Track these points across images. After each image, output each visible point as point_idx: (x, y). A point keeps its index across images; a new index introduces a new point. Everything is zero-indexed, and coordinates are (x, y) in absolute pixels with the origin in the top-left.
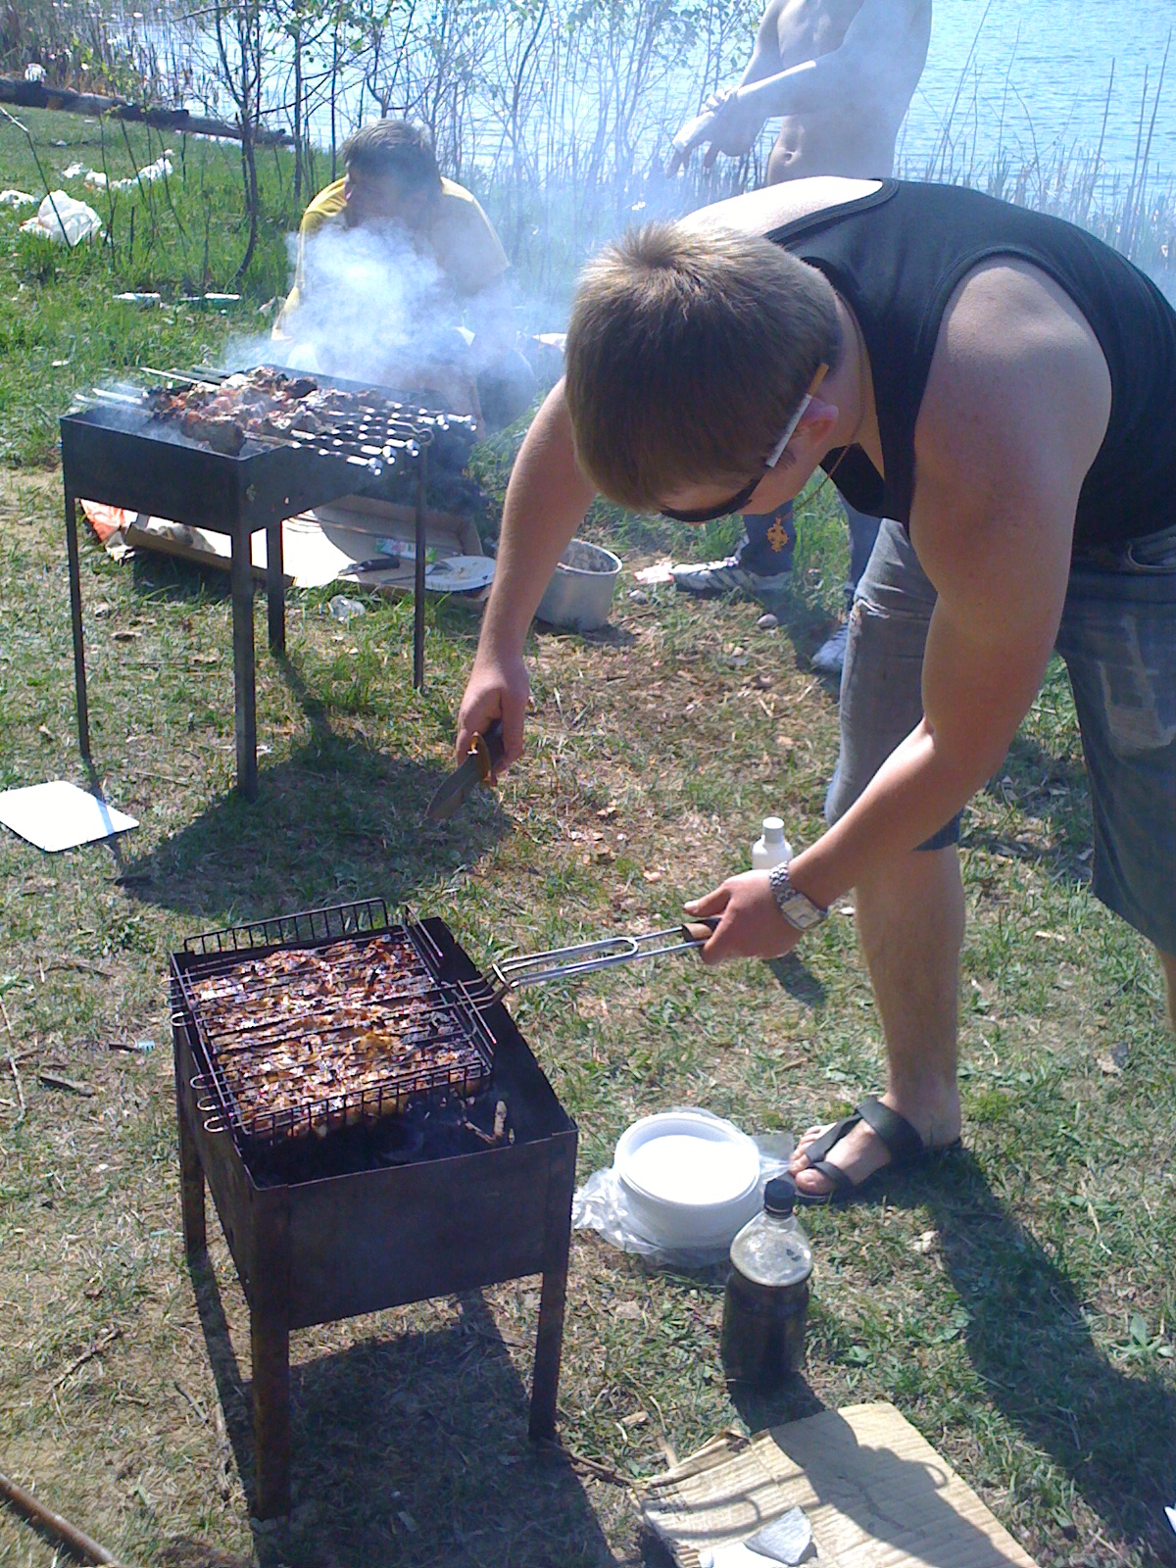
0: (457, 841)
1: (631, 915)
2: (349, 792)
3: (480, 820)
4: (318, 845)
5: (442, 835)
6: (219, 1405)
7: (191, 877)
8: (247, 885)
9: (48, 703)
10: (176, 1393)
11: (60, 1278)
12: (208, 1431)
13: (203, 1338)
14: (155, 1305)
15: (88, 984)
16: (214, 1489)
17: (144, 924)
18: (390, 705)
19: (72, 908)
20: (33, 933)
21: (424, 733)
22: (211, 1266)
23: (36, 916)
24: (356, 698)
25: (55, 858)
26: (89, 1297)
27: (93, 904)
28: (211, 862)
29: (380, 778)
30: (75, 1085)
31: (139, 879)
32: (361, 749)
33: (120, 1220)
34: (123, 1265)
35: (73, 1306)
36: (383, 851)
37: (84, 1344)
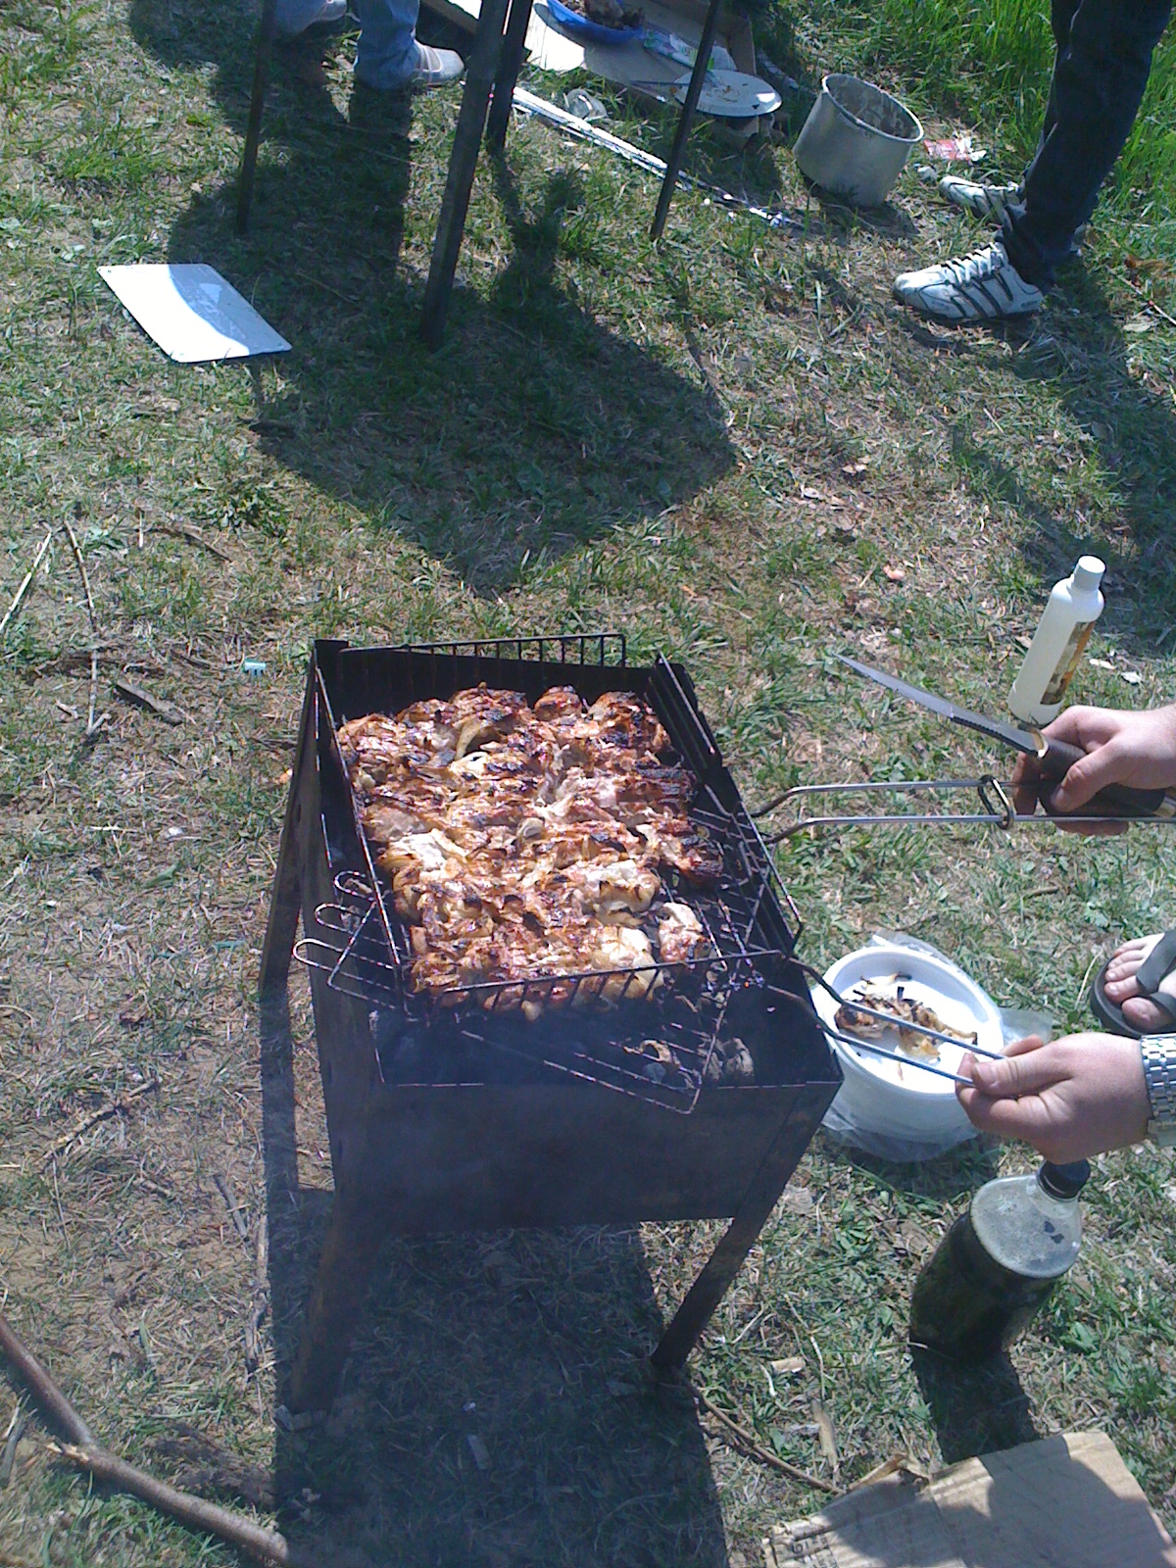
0: (671, 468)
1: (866, 622)
2: (552, 365)
3: (701, 445)
4: (504, 432)
5: (654, 457)
6: (264, 1219)
7: (344, 440)
8: (411, 468)
9: (209, 152)
10: (214, 1188)
11: (94, 986)
12: (243, 1254)
13: (260, 1111)
14: (209, 1052)
15: (194, 563)
16: (238, 1348)
17: (276, 495)
18: (618, 257)
19: (192, 450)
20: (139, 474)
21: (654, 306)
22: (288, 1010)
23: (147, 449)
24: (580, 238)
25: (182, 372)
26: (124, 1023)
27: (219, 451)
28: (370, 425)
29: (592, 356)
30: (159, 705)
31: (281, 429)
32: (574, 309)
33: (185, 914)
34: (177, 983)
35: (104, 1031)
36: (581, 461)
37: (108, 1091)
